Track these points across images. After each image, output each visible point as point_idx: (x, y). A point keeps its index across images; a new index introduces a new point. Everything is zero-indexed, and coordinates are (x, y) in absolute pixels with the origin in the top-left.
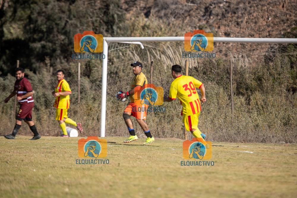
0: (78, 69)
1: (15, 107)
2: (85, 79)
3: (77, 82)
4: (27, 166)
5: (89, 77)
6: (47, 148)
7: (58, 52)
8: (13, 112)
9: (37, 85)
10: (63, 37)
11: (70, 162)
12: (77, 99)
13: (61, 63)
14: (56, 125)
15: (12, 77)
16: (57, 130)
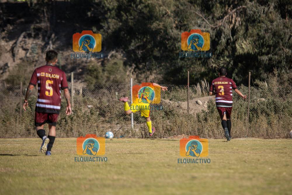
1: (248, 113)
4: (263, 165)
6: (279, 149)
7: (284, 63)
8: (246, 117)
9: (267, 93)
10: (288, 50)
13: (287, 73)
14: (285, 128)
15: (245, 87)
16: (286, 133)
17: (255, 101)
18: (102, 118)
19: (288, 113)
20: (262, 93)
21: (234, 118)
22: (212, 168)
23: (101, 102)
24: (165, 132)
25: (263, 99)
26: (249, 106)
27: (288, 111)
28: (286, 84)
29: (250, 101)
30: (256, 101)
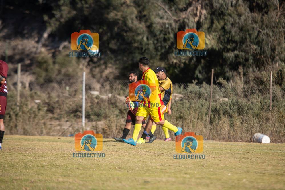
0: (270, 77)
1: (210, 114)
2: (276, 87)
3: (269, 90)
4: (222, 171)
5: (280, 85)
6: (241, 154)
7: (251, 61)
8: (207, 118)
9: (230, 93)
10: (255, 47)
11: (263, 167)
12: (269, 106)
13: (253, 71)
14: (249, 131)
15: (207, 85)
16: (249, 136)
17: (217, 101)
18: (50, 115)
19: (252, 115)
20: (226, 93)
21: (195, 118)
22: (167, 173)
23: (49, 97)
24: (118, 132)
25: (226, 99)
26: (210, 106)
27: (253, 112)
28: (252, 84)
29: (212, 101)
30: (219, 101)
